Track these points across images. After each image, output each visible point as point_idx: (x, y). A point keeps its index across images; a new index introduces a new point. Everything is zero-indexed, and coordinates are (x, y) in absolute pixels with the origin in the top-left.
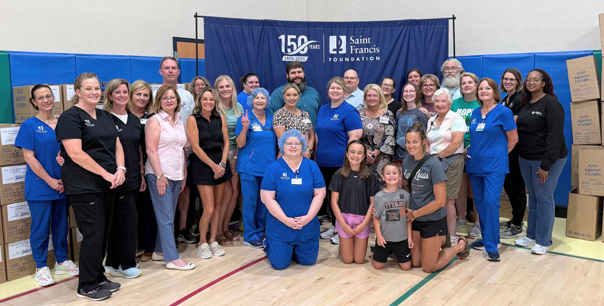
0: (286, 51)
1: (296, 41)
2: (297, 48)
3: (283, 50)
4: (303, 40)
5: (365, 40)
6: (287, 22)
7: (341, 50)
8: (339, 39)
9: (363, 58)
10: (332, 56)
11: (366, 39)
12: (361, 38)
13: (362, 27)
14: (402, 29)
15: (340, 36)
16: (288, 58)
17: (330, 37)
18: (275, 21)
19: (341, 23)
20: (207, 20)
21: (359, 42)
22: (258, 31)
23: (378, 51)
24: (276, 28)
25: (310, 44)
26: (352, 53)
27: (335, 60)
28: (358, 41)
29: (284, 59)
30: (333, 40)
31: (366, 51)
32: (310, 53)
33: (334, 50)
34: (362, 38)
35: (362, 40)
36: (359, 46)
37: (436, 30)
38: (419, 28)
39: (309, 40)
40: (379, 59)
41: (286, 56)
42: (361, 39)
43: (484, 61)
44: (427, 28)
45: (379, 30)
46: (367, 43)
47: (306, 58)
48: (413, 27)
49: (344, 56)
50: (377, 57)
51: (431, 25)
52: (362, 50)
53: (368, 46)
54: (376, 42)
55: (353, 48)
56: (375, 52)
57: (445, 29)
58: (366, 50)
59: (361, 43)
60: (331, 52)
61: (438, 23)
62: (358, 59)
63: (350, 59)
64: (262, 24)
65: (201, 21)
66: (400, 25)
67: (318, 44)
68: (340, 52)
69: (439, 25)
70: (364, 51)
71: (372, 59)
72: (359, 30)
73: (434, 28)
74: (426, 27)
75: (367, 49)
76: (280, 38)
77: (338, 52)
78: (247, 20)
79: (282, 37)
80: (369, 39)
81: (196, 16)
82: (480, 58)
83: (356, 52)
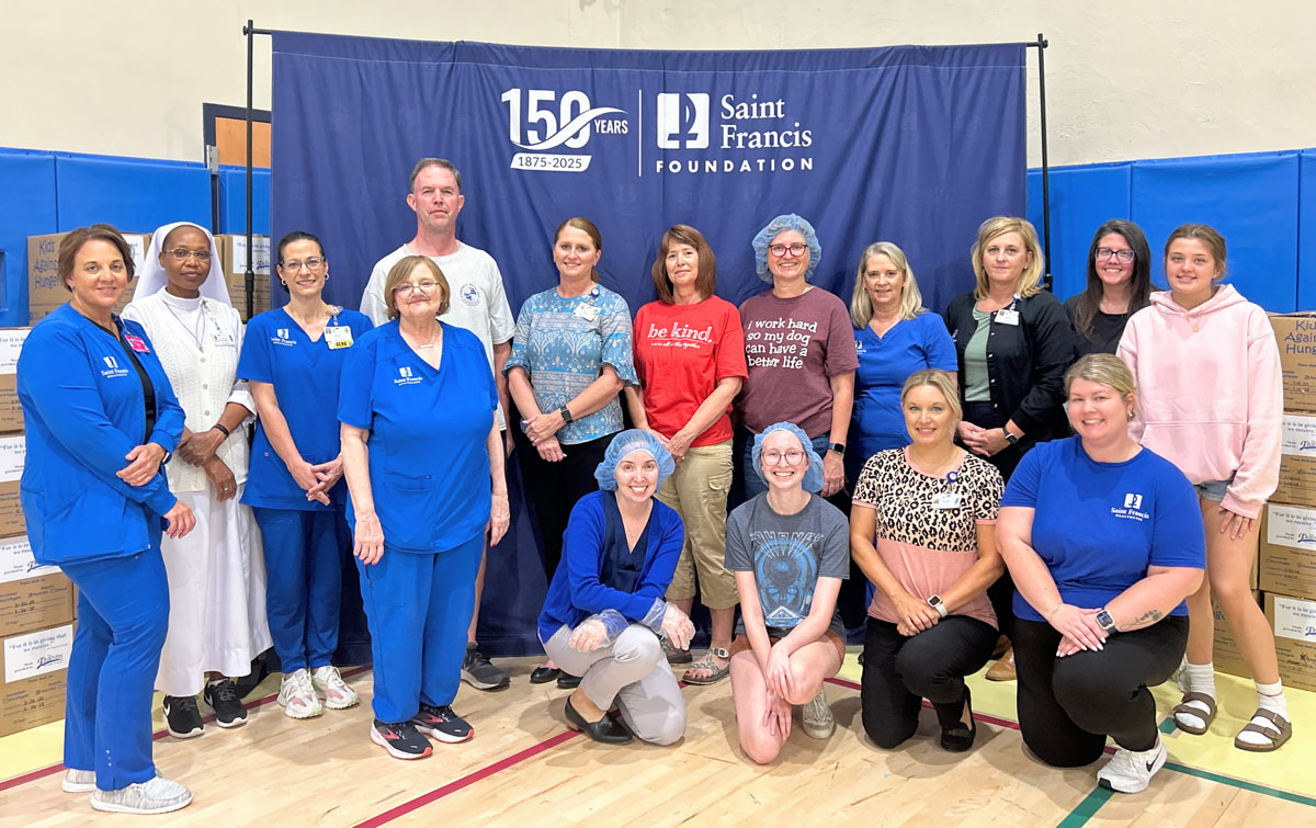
0: (524, 139)
1: (553, 107)
2: (559, 130)
3: (515, 137)
4: (575, 106)
5: (768, 108)
6: (528, 50)
7: (694, 137)
8: (685, 104)
9: (761, 162)
10: (666, 155)
11: (771, 104)
12: (754, 101)
13: (757, 67)
14: (883, 75)
15: (689, 95)
16: (529, 161)
17: (661, 96)
18: (488, 47)
19: (694, 54)
20: (282, 41)
21: (750, 113)
22: (437, 79)
23: (809, 140)
24: (494, 66)
25: (597, 118)
26: (726, 145)
27: (675, 167)
28: (746, 110)
29: (515, 164)
30: (668, 105)
31: (772, 142)
32: (597, 144)
33: (672, 137)
34: (759, 102)
35: (759, 108)
36: (749, 126)
37: (986, 79)
38: (936, 73)
39: (593, 107)
40: (810, 167)
41: (524, 155)
42: (754, 106)
43: (1137, 178)
44: (959, 71)
45: (812, 78)
46: (772, 115)
47: (585, 161)
48: (916, 71)
49: (701, 155)
50: (803, 161)
51: (973, 64)
52: (758, 139)
53: (776, 125)
54: (801, 113)
55: (730, 131)
56: (797, 144)
57: (1015, 77)
58: (772, 137)
59: (755, 116)
60: (663, 143)
61: (992, 58)
62: (746, 166)
63: (721, 166)
64: (450, 56)
65: (264, 47)
66: (876, 63)
67: (621, 117)
68: (690, 144)
69: (996, 63)
70: (763, 142)
71: (788, 165)
72: (748, 78)
73: (982, 74)
74: (955, 68)
75: (775, 134)
76: (505, 97)
77: (683, 144)
78: (405, 43)
79: (513, 96)
80: (780, 103)
81: (249, 31)
82: (1126, 170)
83: (740, 146)
